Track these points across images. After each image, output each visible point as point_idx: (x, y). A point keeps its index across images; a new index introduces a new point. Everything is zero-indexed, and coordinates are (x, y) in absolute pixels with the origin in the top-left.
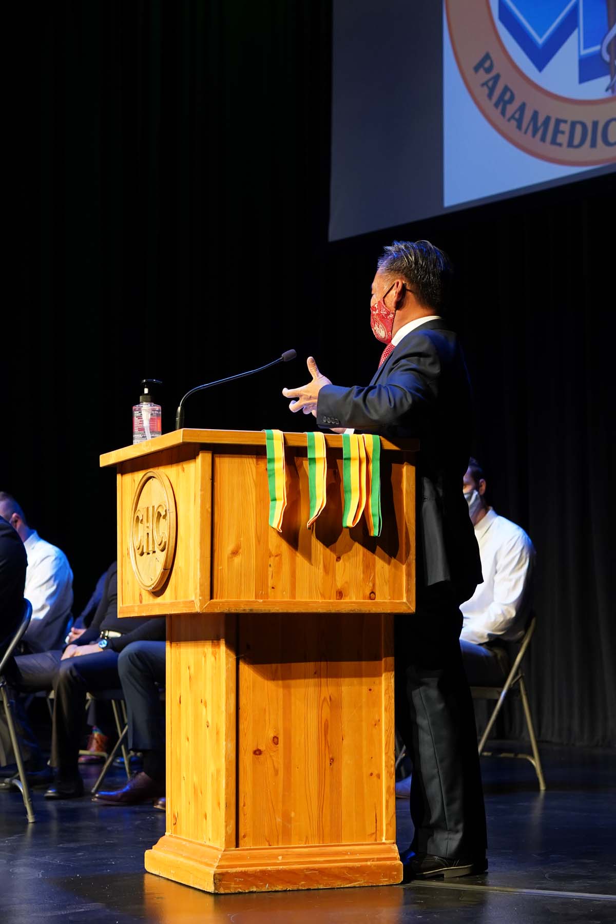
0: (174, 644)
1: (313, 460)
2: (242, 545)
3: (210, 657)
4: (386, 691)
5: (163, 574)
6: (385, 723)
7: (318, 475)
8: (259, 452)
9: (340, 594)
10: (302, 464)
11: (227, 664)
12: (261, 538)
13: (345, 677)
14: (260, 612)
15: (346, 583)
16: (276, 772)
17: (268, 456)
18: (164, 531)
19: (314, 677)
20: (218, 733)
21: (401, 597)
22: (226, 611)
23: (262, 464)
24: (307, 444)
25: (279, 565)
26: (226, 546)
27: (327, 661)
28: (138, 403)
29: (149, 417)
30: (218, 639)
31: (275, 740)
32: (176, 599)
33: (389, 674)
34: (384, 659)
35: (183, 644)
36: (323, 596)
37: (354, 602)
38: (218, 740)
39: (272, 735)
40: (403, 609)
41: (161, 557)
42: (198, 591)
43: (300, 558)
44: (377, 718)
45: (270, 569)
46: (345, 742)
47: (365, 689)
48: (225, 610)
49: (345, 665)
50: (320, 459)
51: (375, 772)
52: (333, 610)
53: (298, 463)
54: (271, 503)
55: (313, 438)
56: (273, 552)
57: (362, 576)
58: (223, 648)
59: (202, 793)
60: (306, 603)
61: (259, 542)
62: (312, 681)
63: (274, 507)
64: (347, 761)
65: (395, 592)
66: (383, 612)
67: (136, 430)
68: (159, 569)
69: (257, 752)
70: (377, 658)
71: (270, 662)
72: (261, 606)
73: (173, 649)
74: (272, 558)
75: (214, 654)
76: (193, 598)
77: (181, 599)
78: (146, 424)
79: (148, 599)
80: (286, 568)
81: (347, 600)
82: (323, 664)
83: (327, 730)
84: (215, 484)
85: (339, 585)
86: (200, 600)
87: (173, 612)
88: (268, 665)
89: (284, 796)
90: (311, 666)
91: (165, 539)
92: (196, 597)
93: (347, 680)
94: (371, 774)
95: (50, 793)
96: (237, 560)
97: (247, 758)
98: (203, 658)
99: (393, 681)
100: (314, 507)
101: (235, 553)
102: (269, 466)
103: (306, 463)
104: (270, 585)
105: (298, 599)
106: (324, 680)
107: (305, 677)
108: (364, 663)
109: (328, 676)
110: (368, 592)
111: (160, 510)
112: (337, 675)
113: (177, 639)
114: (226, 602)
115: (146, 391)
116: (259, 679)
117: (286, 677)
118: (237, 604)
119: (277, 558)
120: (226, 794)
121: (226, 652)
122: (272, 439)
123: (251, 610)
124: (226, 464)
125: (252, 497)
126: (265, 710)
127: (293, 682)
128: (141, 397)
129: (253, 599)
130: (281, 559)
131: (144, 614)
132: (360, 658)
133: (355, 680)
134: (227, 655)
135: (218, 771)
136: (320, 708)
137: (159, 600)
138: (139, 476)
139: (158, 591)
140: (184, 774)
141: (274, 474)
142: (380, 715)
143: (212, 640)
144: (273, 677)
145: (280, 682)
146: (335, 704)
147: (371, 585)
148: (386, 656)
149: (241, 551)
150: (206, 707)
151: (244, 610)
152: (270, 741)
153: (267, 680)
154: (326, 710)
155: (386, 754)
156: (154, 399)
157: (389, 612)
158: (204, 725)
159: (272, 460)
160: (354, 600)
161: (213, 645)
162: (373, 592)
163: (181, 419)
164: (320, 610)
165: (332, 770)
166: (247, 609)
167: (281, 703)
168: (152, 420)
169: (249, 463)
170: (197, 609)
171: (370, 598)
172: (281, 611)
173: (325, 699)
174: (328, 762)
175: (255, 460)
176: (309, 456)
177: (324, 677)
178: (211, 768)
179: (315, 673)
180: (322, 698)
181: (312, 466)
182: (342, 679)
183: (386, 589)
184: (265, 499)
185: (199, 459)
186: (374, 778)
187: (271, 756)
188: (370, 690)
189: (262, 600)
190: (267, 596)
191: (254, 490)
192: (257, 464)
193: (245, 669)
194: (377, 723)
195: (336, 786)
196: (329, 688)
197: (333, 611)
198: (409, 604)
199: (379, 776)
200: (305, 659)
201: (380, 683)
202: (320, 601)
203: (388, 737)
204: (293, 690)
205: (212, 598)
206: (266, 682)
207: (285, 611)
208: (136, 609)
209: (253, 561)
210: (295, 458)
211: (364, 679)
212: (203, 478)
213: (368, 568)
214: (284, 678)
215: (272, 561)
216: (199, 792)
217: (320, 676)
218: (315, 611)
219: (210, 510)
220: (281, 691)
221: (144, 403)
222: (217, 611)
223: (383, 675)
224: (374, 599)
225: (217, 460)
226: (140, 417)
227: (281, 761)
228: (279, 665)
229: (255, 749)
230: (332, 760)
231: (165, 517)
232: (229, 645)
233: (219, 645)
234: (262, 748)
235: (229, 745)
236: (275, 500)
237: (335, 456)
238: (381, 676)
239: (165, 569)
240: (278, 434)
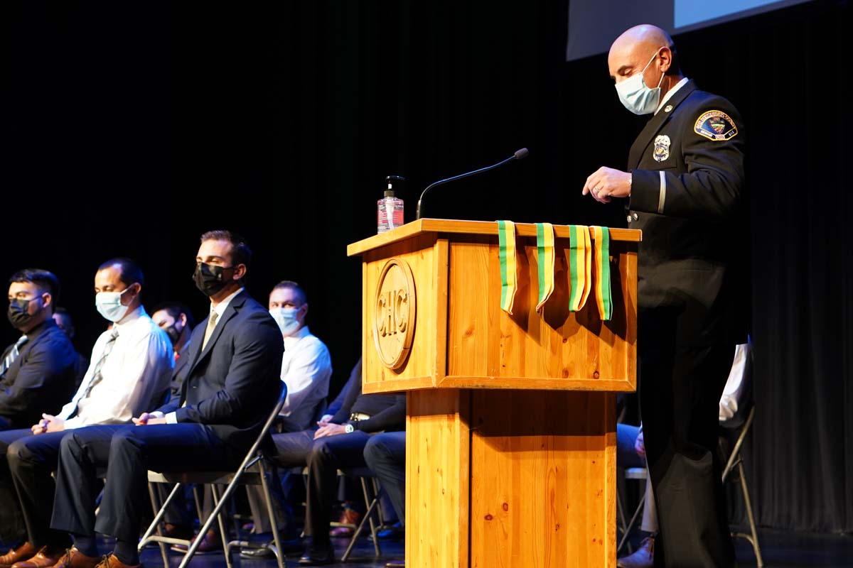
0: (413, 419)
1: (542, 249)
2: (476, 328)
3: (446, 430)
4: (608, 463)
5: (403, 353)
6: (608, 495)
7: (546, 263)
8: (492, 241)
9: (566, 373)
10: (531, 253)
11: (461, 436)
12: (493, 321)
13: (570, 450)
14: (491, 388)
15: (572, 362)
16: (506, 536)
17: (501, 244)
18: (404, 314)
19: (542, 450)
20: (452, 499)
21: (623, 376)
22: (460, 387)
23: (494, 252)
24: (536, 234)
25: (510, 345)
26: (460, 328)
27: (553, 435)
28: (383, 197)
29: (393, 210)
30: (453, 413)
31: (505, 507)
32: (415, 376)
33: (612, 448)
34: (606, 434)
35: (421, 418)
36: (550, 374)
37: (579, 380)
38: (452, 506)
39: (502, 502)
40: (625, 388)
41: (402, 337)
42: (435, 368)
43: (529, 339)
44: (600, 488)
45: (501, 349)
46: (570, 510)
47: (589, 462)
48: (460, 385)
49: (571, 439)
50: (549, 247)
51: (598, 539)
52: (559, 387)
53: (527, 252)
54: (503, 288)
55: (542, 229)
56: (505, 333)
57: (587, 356)
58: (457, 421)
59: (437, 554)
60: (534, 381)
61: (491, 323)
62: (540, 453)
63: (506, 292)
64: (571, 528)
65: (618, 372)
66: (606, 390)
67: (380, 222)
68: (400, 348)
69: (489, 518)
70: (601, 433)
71: (501, 435)
72: (492, 382)
73: (413, 424)
74: (503, 339)
75: (450, 427)
76: (430, 375)
77: (419, 376)
78: (390, 217)
79: (390, 376)
80: (516, 348)
81: (571, 378)
82: (550, 437)
83: (553, 498)
84: (451, 270)
85: (566, 364)
86: (436, 376)
87: (412, 388)
88: (499, 438)
89: (513, 558)
90: (538, 439)
91: (406, 321)
92: (432, 374)
93: (572, 453)
94: (594, 540)
95: (304, 559)
96: (471, 340)
97: (478, 523)
98: (440, 432)
99: (615, 454)
100: (543, 292)
101: (469, 333)
102: (501, 254)
103: (535, 252)
104: (501, 364)
105: (527, 377)
106: (550, 453)
107: (533, 449)
108: (588, 437)
109: (554, 449)
110: (592, 372)
111: (400, 294)
112: (562, 448)
113: (416, 414)
114: (461, 378)
115: (390, 186)
116: (491, 450)
117: (516, 448)
118: (470, 380)
119: (508, 339)
120: (460, 555)
121: (461, 424)
122: (504, 229)
123: (483, 386)
124: (461, 251)
125: (485, 282)
126: (496, 478)
127: (521, 454)
128: (385, 192)
129: (485, 376)
130: (511, 340)
131: (386, 390)
132: (583, 433)
133: (580, 453)
134: (462, 428)
135: (452, 535)
136: (547, 477)
137: (400, 377)
138: (382, 264)
139: (399, 369)
140: (421, 537)
141: (506, 261)
142: (603, 486)
143: (448, 414)
144: (504, 449)
145: (510, 453)
146: (560, 475)
147: (595, 365)
148: (609, 431)
149: (474, 331)
150: (442, 475)
151: (477, 386)
152: (501, 507)
153: (498, 451)
154: (552, 481)
155: (608, 521)
156: (397, 194)
157: (612, 390)
158: (440, 491)
159: (504, 248)
160: (579, 378)
161: (449, 419)
162: (596, 372)
163: (421, 211)
164: (548, 388)
165: (557, 535)
166: (480, 385)
167: (511, 473)
168: (395, 213)
169: (483, 251)
170: (434, 384)
171: (595, 378)
172: (511, 388)
173: (551, 469)
174: (554, 528)
175: (488, 248)
176: (538, 245)
177: (551, 450)
178: (446, 532)
179: (543, 446)
180: (549, 469)
181: (541, 254)
182: (568, 452)
183: (609, 369)
184: (497, 286)
185: (437, 247)
186: (598, 545)
187: (501, 522)
188: (594, 462)
189: (492, 378)
190: (497, 373)
191: (487, 275)
192: (490, 252)
193: (477, 440)
194: (600, 493)
195: (561, 550)
196: (555, 459)
197: (560, 389)
198: (630, 384)
199: (601, 542)
200: (533, 433)
201: (603, 457)
202: (548, 379)
203: (610, 506)
204: (521, 461)
205: (447, 374)
206: (497, 453)
207: (515, 388)
208: (379, 386)
209: (486, 342)
210: (526, 247)
211: (588, 452)
212: (440, 264)
213: (593, 349)
214: (513, 450)
215: (503, 341)
216: (435, 554)
217: (547, 449)
218: (543, 388)
219: (446, 294)
220: (511, 461)
221: (388, 197)
222: (452, 386)
223: (606, 449)
224: (598, 378)
225: (453, 248)
226: (384, 211)
227: (510, 526)
228: (509, 438)
229: (486, 514)
230: (558, 526)
231: (405, 300)
232: (463, 418)
233: (454, 419)
234: (493, 514)
235: (462, 511)
236: (506, 285)
237: (562, 245)
238: (604, 449)
239: (405, 348)
240: (509, 225)
